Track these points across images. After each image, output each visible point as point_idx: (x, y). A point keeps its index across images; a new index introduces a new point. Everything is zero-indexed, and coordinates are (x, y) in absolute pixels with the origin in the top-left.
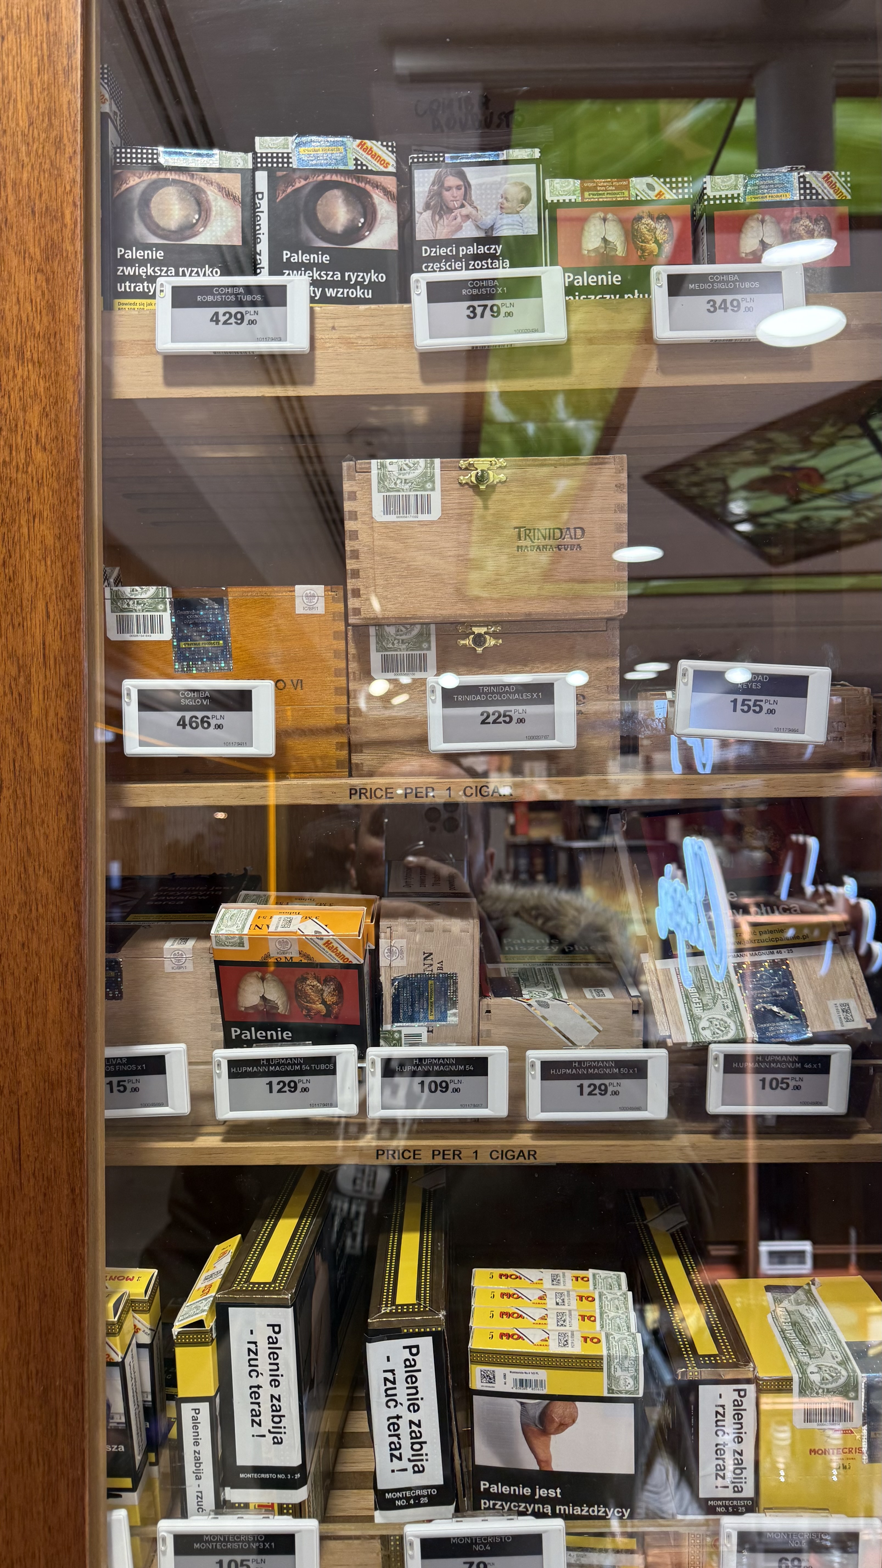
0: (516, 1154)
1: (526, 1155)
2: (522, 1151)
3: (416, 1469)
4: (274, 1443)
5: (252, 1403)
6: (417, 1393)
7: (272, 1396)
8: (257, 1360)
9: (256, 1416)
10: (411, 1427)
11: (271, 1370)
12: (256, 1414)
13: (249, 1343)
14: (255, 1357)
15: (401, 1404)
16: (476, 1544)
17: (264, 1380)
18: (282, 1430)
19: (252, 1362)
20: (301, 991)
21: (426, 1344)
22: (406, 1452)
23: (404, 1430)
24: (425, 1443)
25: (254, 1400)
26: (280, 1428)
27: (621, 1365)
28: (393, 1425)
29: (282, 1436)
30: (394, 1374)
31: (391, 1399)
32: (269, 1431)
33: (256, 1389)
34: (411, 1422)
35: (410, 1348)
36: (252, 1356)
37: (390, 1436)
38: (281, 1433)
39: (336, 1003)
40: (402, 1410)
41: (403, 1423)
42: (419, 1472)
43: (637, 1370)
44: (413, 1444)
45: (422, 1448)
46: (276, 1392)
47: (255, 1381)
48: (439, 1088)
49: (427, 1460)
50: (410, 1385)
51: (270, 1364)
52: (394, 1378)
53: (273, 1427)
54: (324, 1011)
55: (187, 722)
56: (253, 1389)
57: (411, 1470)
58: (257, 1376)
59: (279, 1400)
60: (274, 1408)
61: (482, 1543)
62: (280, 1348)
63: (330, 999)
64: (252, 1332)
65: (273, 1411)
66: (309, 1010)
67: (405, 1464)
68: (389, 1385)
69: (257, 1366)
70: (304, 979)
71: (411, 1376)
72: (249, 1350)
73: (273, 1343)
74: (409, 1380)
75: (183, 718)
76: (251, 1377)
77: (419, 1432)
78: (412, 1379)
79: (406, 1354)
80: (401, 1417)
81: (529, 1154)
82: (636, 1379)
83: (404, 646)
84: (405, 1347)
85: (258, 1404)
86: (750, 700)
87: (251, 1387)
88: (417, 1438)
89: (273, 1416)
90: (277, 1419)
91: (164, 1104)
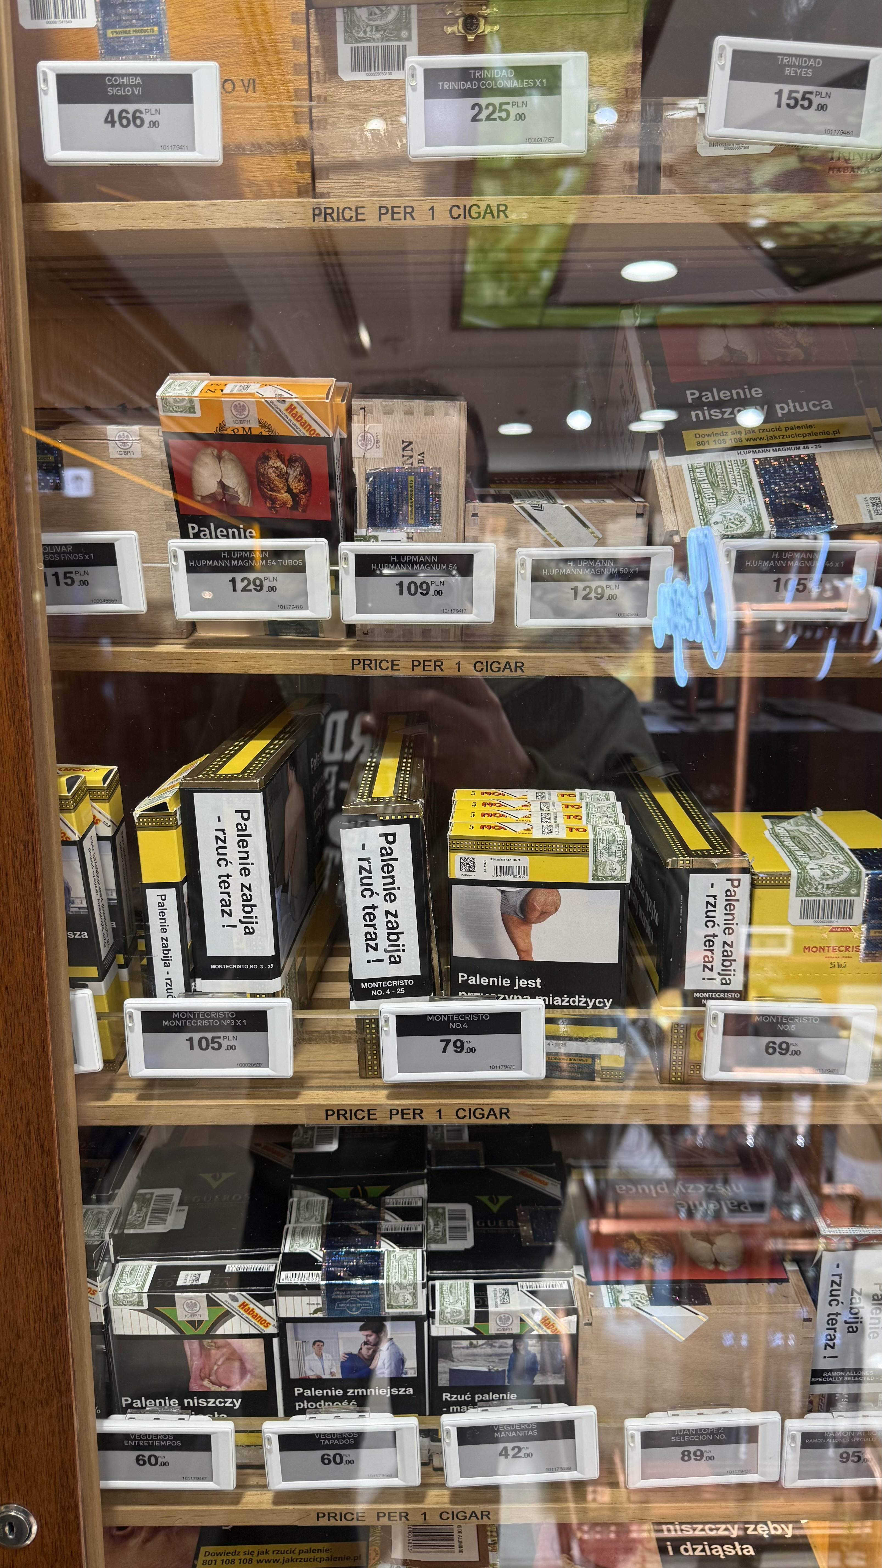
0: (502, 666)
1: (513, 666)
2: (508, 663)
3: (393, 959)
4: (246, 933)
5: (221, 893)
6: (394, 882)
7: (243, 885)
8: (225, 848)
9: (227, 906)
10: (387, 918)
11: (240, 858)
12: (225, 904)
13: (216, 830)
14: (223, 845)
15: (377, 894)
16: (453, 1022)
17: (234, 869)
18: (254, 920)
19: (220, 851)
20: (263, 475)
21: (403, 832)
22: (383, 942)
23: (381, 921)
24: (402, 933)
25: (223, 890)
26: (252, 917)
27: (608, 849)
28: (369, 914)
29: (254, 925)
30: (370, 863)
31: (367, 888)
32: (241, 921)
33: (225, 879)
34: (387, 912)
35: (386, 835)
36: (221, 844)
37: (365, 926)
38: (252, 923)
39: (303, 492)
40: (378, 900)
41: (380, 914)
42: (396, 962)
43: (624, 855)
44: (389, 934)
45: (398, 939)
46: (246, 881)
47: (224, 870)
48: (419, 590)
49: (404, 951)
50: (387, 874)
51: (240, 852)
52: (370, 867)
53: (244, 917)
54: (290, 503)
55: (116, 118)
56: (222, 879)
57: (387, 961)
58: (226, 865)
59: (250, 889)
60: (245, 897)
61: (459, 1021)
62: (250, 836)
63: (297, 486)
64: (219, 819)
65: (244, 900)
66: (273, 500)
67: (381, 954)
68: (365, 874)
69: (226, 854)
70: (267, 459)
71: (388, 865)
72: (217, 838)
73: (242, 830)
74: (385, 869)
75: (111, 112)
76: (220, 865)
77: (396, 922)
78: (388, 868)
79: (382, 842)
80: (377, 907)
81: (516, 667)
82: (623, 864)
83: (378, 35)
84: (380, 835)
85: (228, 893)
86: (798, 92)
87: (220, 877)
88: (393, 928)
89: (244, 906)
90: (248, 909)
91: (117, 600)
